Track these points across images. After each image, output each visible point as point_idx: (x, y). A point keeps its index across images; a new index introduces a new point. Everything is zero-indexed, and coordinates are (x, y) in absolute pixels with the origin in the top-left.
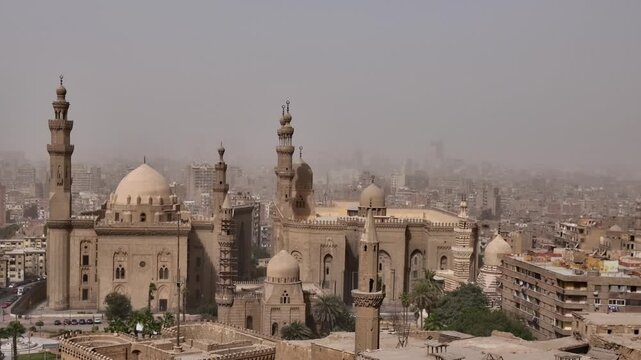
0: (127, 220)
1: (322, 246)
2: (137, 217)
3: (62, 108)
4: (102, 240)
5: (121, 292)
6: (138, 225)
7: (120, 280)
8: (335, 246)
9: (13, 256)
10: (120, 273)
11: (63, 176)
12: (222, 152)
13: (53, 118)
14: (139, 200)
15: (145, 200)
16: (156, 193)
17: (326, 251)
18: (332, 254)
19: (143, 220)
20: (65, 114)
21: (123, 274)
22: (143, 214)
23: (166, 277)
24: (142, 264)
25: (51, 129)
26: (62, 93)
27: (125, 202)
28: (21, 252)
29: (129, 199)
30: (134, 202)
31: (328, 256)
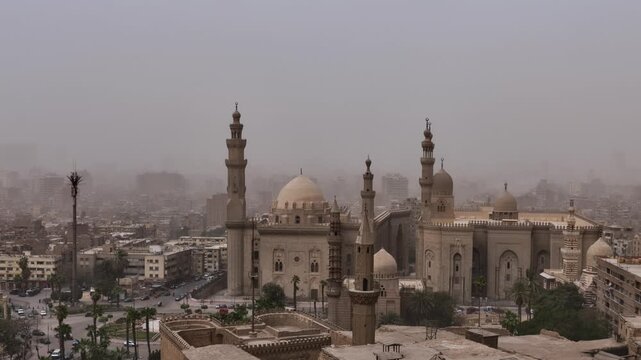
0: (284, 222)
1: (452, 246)
2: (293, 219)
3: (237, 129)
4: (263, 238)
5: (278, 283)
6: (293, 226)
7: (278, 272)
8: (463, 246)
9: (210, 251)
10: (279, 266)
11: (238, 185)
12: (368, 163)
13: (230, 137)
14: (294, 205)
15: (300, 206)
16: (309, 199)
17: (455, 250)
18: (460, 253)
19: (298, 222)
20: (240, 134)
21: (281, 268)
22: (298, 217)
23: (317, 271)
24: (297, 259)
25: (228, 146)
26: (237, 117)
27: (283, 207)
28: (217, 247)
29: (287, 204)
30: (291, 207)
31: (458, 254)
